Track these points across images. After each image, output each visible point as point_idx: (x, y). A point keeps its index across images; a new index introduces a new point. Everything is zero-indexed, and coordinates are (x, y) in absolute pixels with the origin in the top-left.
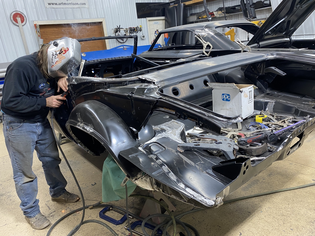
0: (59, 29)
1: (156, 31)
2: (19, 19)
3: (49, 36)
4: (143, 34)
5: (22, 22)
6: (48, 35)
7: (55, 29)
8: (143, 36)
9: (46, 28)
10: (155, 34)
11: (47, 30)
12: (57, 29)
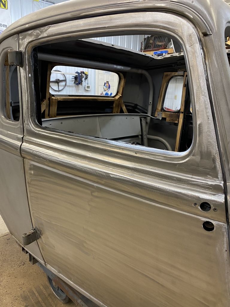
1: (106, 82)
4: (88, 84)
8: (87, 86)
10: (104, 86)
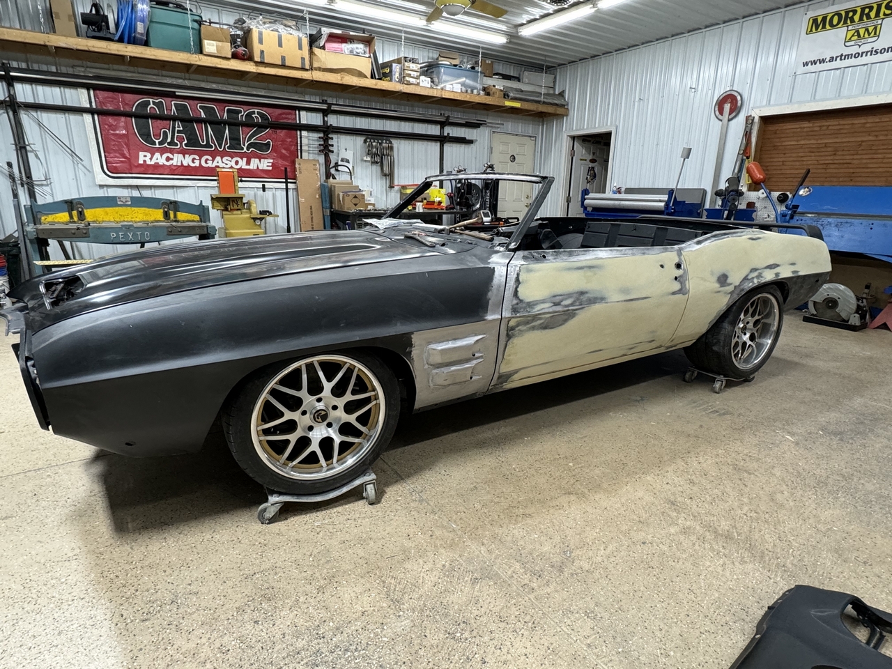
0: (816, 125)
2: (727, 107)
3: (785, 142)
5: (731, 111)
6: (782, 139)
7: (806, 124)
9: (783, 122)
11: (785, 127)
12: (811, 125)
